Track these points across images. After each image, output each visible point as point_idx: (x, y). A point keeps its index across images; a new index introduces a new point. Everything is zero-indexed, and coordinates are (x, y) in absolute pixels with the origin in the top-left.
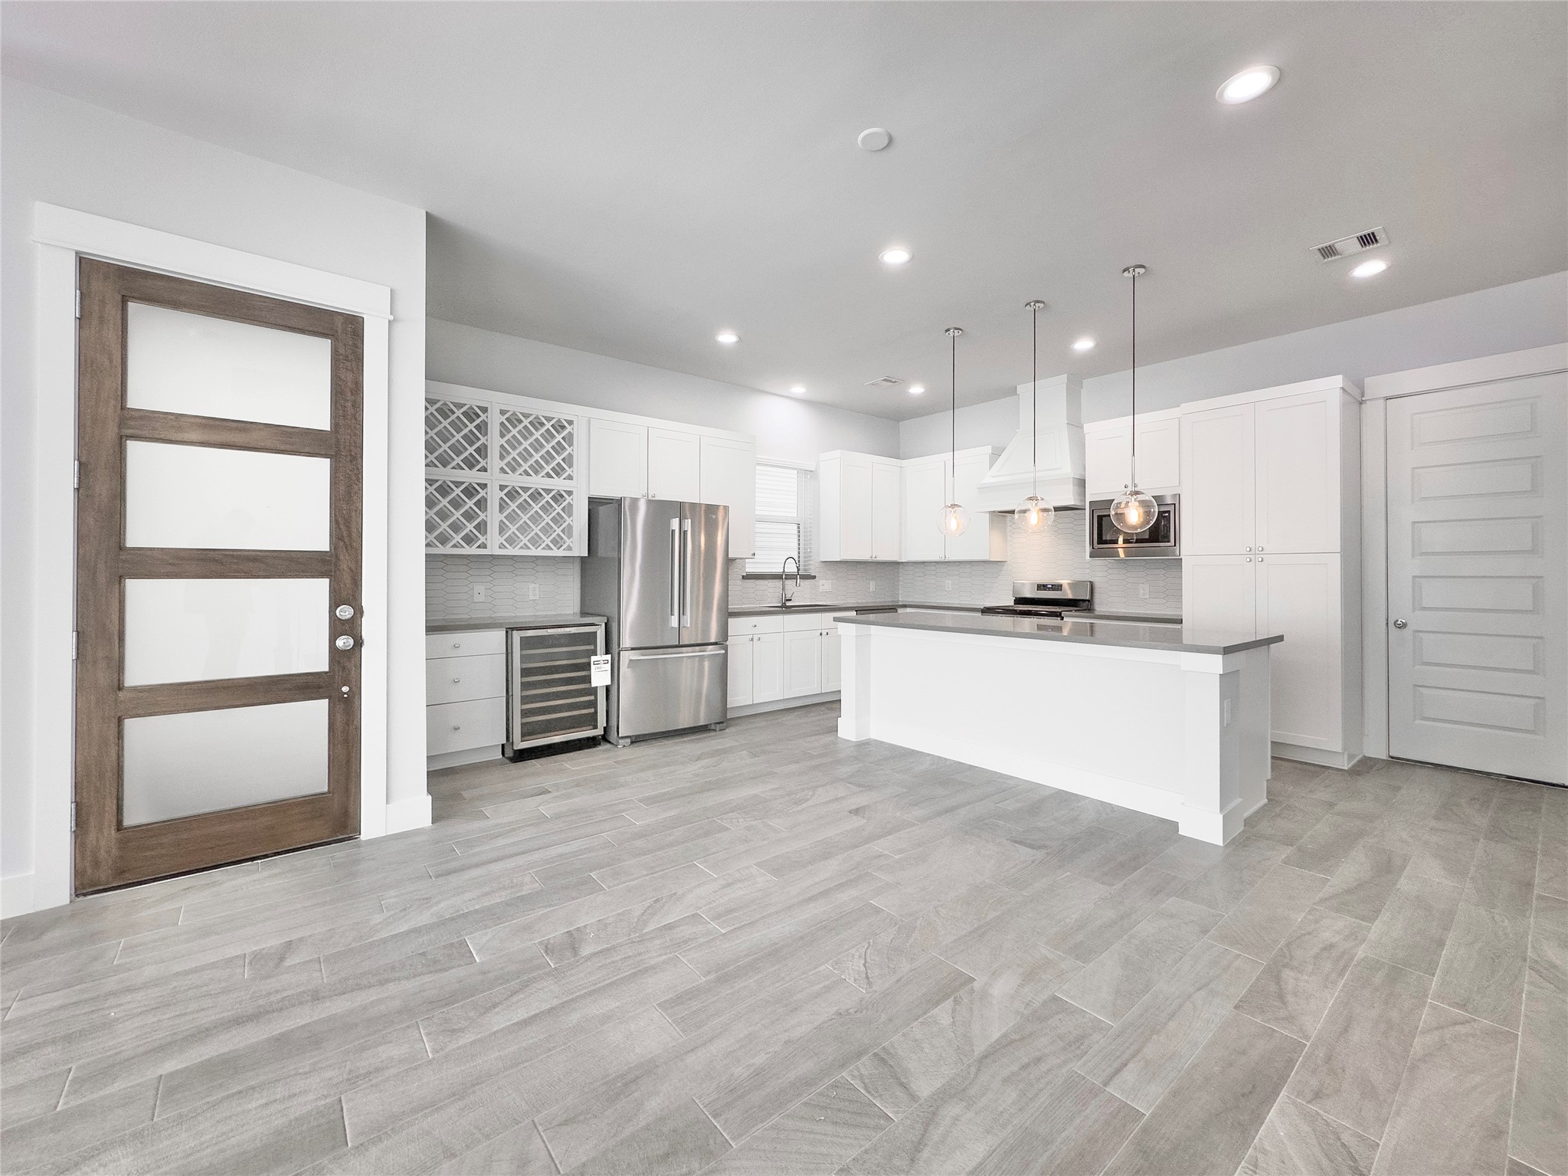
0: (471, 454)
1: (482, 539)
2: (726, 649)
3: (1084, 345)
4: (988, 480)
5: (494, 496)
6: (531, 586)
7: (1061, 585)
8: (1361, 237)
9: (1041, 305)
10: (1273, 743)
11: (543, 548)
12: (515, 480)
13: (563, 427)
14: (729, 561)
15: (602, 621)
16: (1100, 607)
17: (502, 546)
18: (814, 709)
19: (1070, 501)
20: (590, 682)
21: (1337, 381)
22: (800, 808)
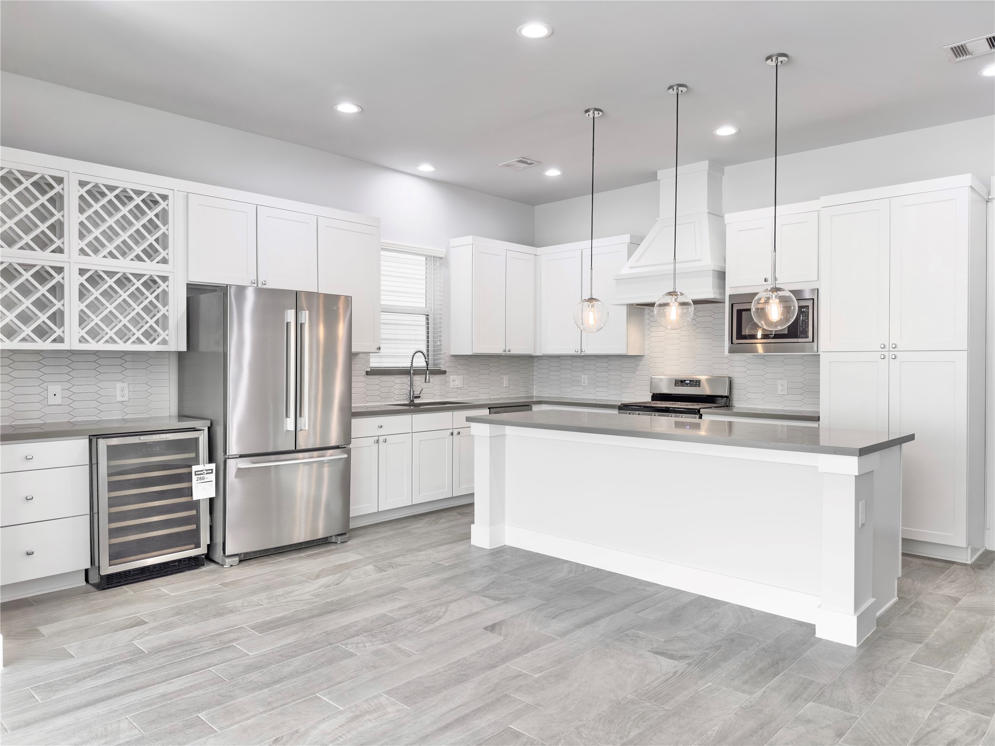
0: (43, 205)
1: (58, 332)
2: (349, 452)
3: (726, 131)
4: (626, 271)
5: (72, 282)
6: (119, 385)
7: (700, 381)
8: (990, 38)
9: (684, 89)
10: (903, 539)
11: (134, 342)
12: (97, 263)
13: (156, 203)
14: (351, 356)
15: (204, 425)
16: (739, 404)
17: (82, 340)
18: (444, 515)
19: (709, 293)
20: (192, 495)
21: (966, 179)
22: (431, 627)
